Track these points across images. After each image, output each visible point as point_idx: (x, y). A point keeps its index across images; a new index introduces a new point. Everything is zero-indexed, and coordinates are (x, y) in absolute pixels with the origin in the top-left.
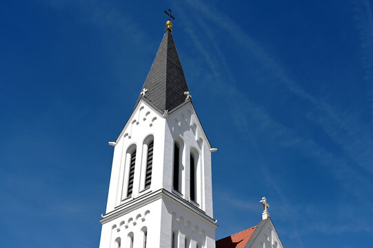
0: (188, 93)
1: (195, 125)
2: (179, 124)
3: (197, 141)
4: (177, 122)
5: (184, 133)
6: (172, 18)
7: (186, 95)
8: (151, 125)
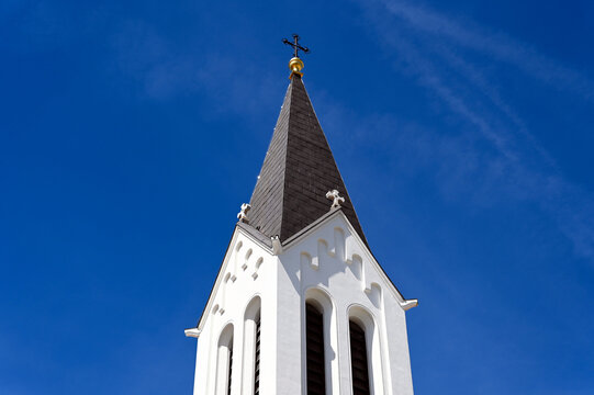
0: (335, 192)
1: (357, 259)
2: (315, 261)
3: (366, 291)
4: (309, 257)
5: (331, 280)
6: (302, 51)
7: (331, 200)
8: (255, 277)
